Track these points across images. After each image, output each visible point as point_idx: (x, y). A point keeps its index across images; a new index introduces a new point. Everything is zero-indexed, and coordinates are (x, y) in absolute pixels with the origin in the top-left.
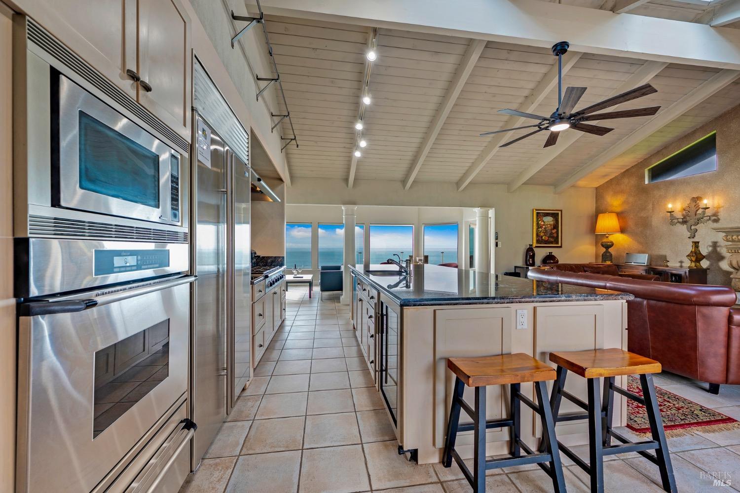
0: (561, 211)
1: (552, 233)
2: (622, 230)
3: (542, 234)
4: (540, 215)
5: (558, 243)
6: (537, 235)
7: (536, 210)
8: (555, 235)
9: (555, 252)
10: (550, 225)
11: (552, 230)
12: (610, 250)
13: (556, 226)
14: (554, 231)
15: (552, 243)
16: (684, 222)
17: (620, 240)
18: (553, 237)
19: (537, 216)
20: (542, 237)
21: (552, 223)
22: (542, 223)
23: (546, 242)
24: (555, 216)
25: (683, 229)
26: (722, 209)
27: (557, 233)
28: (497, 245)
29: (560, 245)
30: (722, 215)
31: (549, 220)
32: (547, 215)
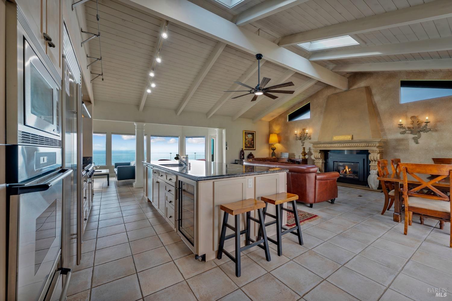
0: (255, 132)
1: (251, 143)
2: (279, 142)
3: (247, 143)
4: (247, 133)
5: (254, 148)
6: (245, 144)
7: (245, 131)
8: (253, 144)
9: (253, 152)
10: (251, 139)
11: (251, 141)
12: (275, 151)
13: (253, 140)
14: (252, 142)
15: (251, 148)
16: (300, 139)
17: (278, 146)
18: (252, 145)
19: (245, 134)
20: (247, 145)
21: (251, 138)
22: (247, 138)
23: (249, 147)
24: (252, 134)
25: (299, 142)
26: (312, 134)
27: (254, 142)
28: (227, 149)
29: (255, 149)
30: (312, 137)
31: (250, 136)
32: (249, 133)
